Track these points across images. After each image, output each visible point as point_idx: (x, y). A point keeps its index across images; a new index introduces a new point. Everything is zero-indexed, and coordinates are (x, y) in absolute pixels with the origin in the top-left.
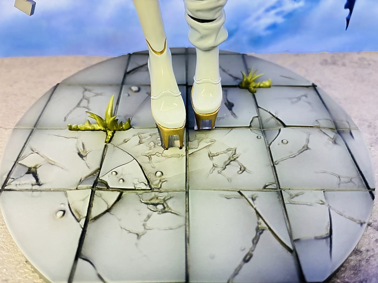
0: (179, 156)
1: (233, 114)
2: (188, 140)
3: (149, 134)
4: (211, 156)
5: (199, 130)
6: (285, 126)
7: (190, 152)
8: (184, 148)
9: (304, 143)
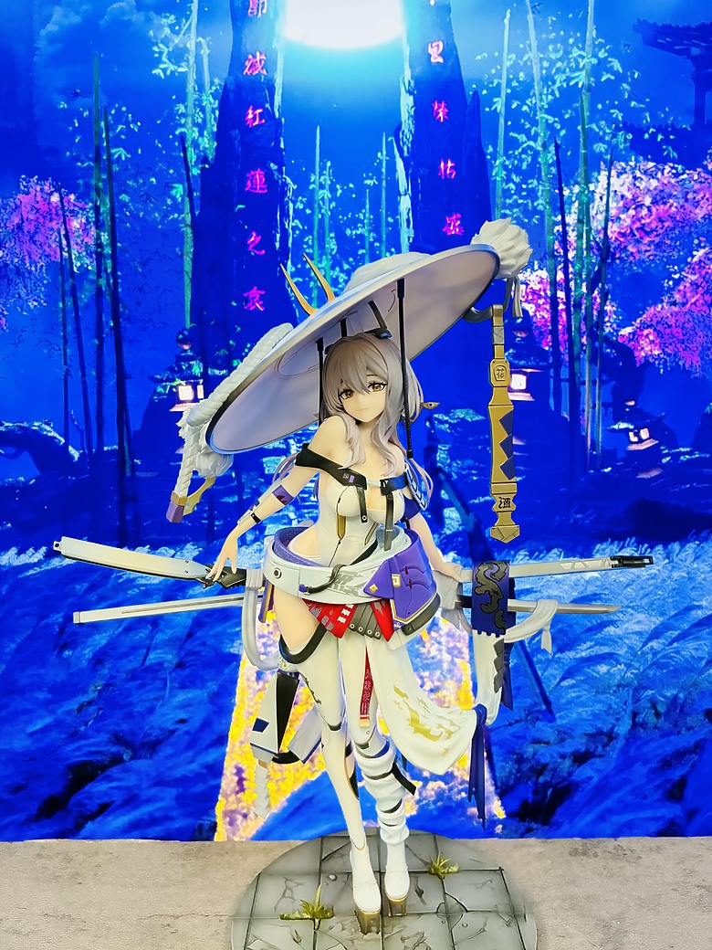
0: (376, 940)
1: (423, 901)
2: (383, 926)
3: (350, 922)
4: (403, 940)
5: (392, 916)
6: (467, 911)
7: (386, 936)
8: (380, 933)
9: (481, 926)
